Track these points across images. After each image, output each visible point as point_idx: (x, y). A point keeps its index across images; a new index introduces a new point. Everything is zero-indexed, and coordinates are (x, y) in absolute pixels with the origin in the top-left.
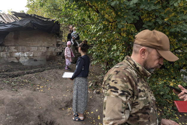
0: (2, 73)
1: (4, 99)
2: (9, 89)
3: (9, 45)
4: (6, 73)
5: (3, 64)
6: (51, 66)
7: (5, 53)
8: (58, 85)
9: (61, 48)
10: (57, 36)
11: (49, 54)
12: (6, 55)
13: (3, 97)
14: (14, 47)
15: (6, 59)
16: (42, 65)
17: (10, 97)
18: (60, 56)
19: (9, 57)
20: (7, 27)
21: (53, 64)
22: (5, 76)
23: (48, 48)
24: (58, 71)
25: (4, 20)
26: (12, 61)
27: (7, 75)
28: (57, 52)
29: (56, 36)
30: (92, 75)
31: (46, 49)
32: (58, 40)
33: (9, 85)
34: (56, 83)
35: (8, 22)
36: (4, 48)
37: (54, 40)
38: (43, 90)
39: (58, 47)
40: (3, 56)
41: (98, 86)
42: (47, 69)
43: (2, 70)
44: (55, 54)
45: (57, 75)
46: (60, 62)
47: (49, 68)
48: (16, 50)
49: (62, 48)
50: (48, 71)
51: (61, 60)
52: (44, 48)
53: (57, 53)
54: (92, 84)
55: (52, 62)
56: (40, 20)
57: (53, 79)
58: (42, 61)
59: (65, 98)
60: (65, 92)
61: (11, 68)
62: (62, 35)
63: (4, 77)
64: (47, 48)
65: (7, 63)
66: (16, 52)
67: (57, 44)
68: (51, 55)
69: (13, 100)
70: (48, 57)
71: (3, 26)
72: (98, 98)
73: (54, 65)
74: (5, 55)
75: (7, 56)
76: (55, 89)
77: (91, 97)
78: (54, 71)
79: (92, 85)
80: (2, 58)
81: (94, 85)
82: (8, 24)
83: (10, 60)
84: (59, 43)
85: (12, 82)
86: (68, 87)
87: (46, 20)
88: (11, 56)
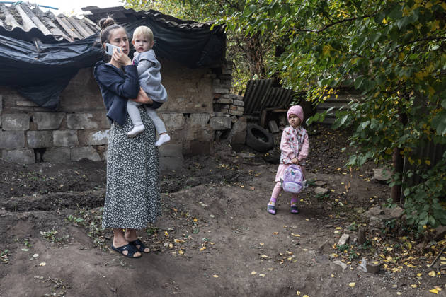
0: (61, 193)
1: (71, 275)
2: (83, 243)
3: (75, 108)
4: (71, 193)
5: (61, 166)
6: (199, 173)
7: (65, 132)
8: (228, 234)
9: (228, 116)
10: (214, 76)
11: (190, 136)
12: (68, 140)
13: (68, 266)
14: (91, 116)
15: (68, 152)
16: (170, 171)
17: (89, 268)
18: (224, 141)
19: (76, 146)
20: (73, 51)
21: (202, 167)
22: (67, 203)
23: (187, 115)
24: (224, 189)
25: (66, 33)
26: (84, 156)
27: (75, 199)
28: (215, 128)
29: (211, 77)
30: (341, 204)
31: (180, 118)
32: (217, 91)
33: (83, 230)
34: (221, 229)
35: (76, 39)
36: (63, 117)
37: (206, 90)
38: (184, 250)
39: (219, 114)
40: (59, 142)
41: (370, 243)
42: (188, 184)
43: (59, 184)
44: (208, 136)
45: (221, 201)
46: (225, 161)
47: (193, 179)
48: (95, 125)
49: (231, 116)
50: (194, 189)
51: (228, 156)
52: (174, 115)
53: (216, 131)
54: (347, 236)
55: (198, 161)
56: (166, 26)
57: (212, 216)
58: (170, 157)
59: (257, 280)
60: (256, 262)
61: (84, 179)
62: (229, 72)
63: (67, 206)
64: (185, 115)
65: (71, 163)
66: (94, 130)
67: (214, 104)
68: (195, 140)
69: (98, 278)
70: (187, 145)
71: (62, 52)
72: (380, 290)
73: (205, 169)
74: (65, 140)
75: (70, 141)
76: (221, 250)
77: (352, 284)
78: (211, 191)
79: (348, 241)
80: (56, 147)
81: (355, 239)
82: (78, 42)
83: (79, 155)
84: (222, 100)
85: (90, 222)
86: (262, 244)
87: (185, 25)
88: (82, 144)
